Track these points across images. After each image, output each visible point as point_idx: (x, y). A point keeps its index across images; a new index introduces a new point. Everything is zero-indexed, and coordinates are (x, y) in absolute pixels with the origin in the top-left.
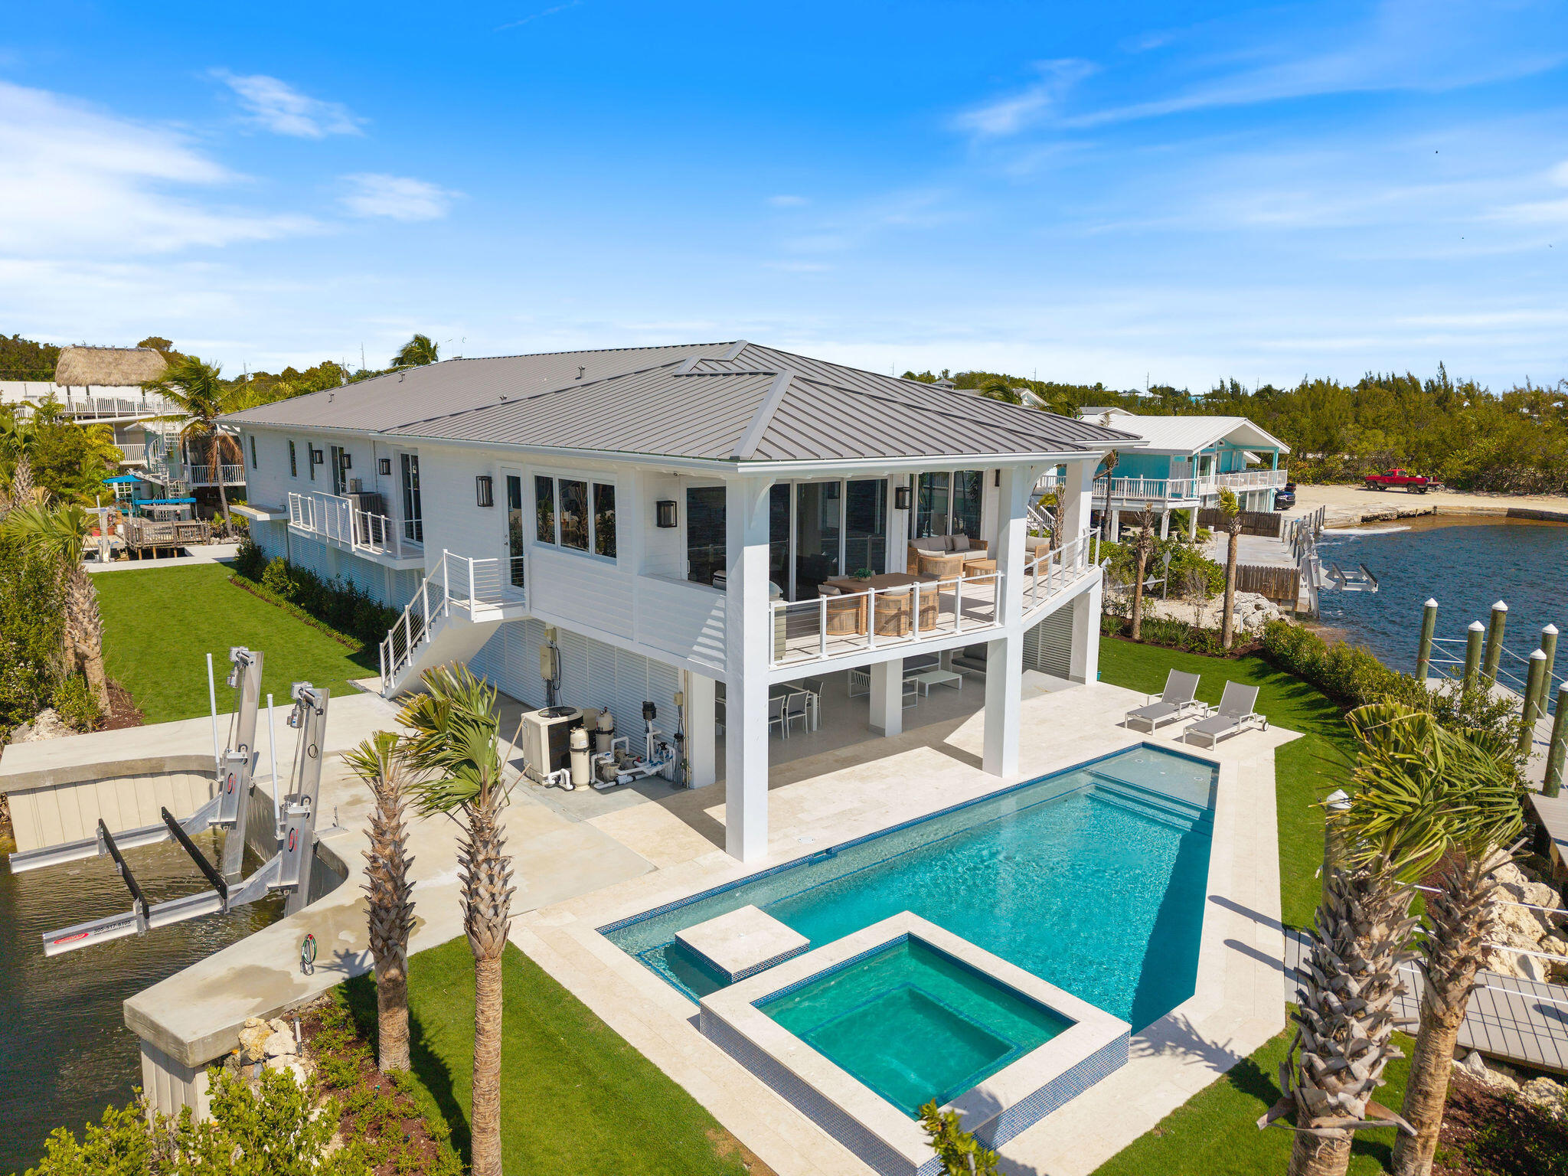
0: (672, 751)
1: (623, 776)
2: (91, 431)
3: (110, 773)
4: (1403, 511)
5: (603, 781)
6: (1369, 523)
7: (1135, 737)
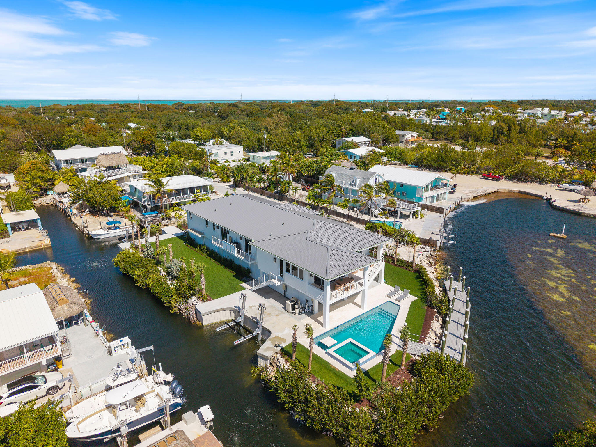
0: (311, 308)
1: (303, 312)
2: (112, 182)
3: (216, 311)
4: (488, 192)
5: (300, 313)
6: (476, 198)
7: (388, 299)
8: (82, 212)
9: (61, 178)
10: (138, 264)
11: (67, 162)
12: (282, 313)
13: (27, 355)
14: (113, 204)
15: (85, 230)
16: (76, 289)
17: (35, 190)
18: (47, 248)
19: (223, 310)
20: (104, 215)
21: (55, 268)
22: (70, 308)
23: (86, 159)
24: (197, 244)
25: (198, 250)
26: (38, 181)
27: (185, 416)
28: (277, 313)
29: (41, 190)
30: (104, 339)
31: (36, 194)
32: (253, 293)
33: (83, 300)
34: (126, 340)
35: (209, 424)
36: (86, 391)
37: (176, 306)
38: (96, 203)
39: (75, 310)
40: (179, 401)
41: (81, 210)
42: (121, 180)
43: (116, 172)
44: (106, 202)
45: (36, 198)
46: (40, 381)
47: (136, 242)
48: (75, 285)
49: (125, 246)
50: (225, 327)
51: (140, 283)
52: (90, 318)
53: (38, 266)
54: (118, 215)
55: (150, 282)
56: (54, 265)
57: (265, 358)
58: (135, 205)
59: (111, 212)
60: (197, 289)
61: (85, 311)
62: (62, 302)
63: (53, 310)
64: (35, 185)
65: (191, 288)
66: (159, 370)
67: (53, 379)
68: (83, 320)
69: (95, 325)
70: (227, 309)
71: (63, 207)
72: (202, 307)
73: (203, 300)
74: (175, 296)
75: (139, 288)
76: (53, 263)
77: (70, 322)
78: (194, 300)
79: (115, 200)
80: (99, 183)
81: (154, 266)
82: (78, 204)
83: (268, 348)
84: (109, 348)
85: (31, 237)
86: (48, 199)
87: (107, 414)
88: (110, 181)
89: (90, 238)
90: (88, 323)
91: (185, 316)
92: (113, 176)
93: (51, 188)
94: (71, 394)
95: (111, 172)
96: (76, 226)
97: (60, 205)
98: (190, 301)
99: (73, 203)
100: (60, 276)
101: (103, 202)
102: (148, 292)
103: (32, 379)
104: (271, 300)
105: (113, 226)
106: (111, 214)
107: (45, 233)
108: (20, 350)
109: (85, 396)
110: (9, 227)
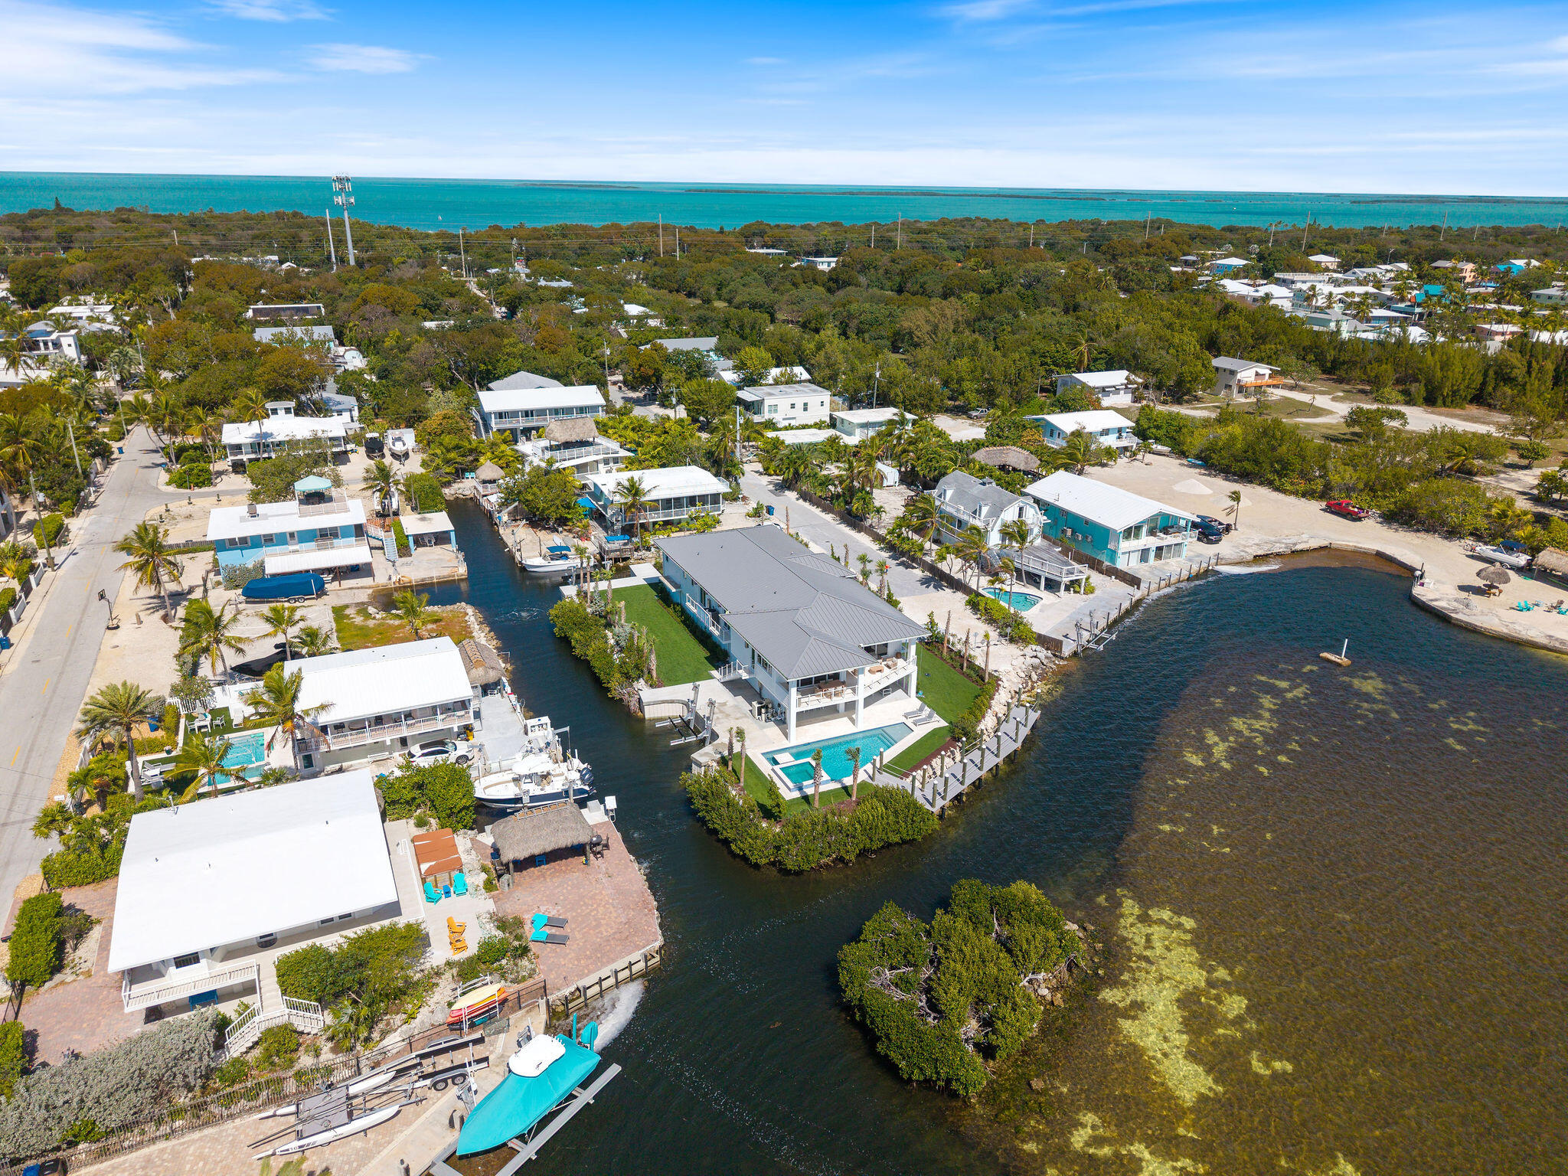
0: (785, 716)
1: (773, 719)
2: (567, 471)
3: (663, 702)
4: (1299, 547)
5: (768, 719)
6: (1258, 559)
7: (904, 720)
8: (516, 520)
9: (489, 454)
10: (582, 623)
11: (500, 415)
12: (746, 716)
13: (440, 717)
14: (562, 512)
15: (517, 555)
16: (496, 648)
17: (447, 470)
18: (462, 580)
19: (672, 702)
20: (549, 528)
21: (471, 615)
22: (487, 673)
23: (532, 412)
24: (672, 602)
25: (671, 610)
26: (452, 455)
27: (589, 803)
28: (739, 715)
29: (457, 470)
30: (521, 716)
31: (449, 478)
32: (721, 686)
33: (503, 665)
34: (546, 720)
35: (611, 814)
36: (495, 766)
37: (616, 687)
38: (538, 509)
39: (492, 676)
40: (587, 788)
41: (515, 516)
42: (582, 468)
43: (575, 451)
44: (552, 509)
45: (448, 484)
46: (449, 747)
47: (585, 587)
48: (495, 642)
49: (569, 591)
50: (667, 723)
51: (577, 652)
52: (508, 689)
53: (449, 608)
54: (570, 531)
55: (590, 652)
56: (470, 610)
57: (699, 765)
58: (599, 517)
59: (559, 526)
60: (645, 670)
61: (504, 679)
62: (478, 664)
63: (468, 673)
64: (448, 462)
65: (637, 667)
66: (574, 757)
67: (462, 748)
68: (500, 691)
69: (513, 697)
70: (679, 702)
71: (488, 507)
72: (647, 694)
73: (651, 686)
74: (618, 675)
75: (577, 659)
76: (469, 606)
77: (487, 689)
78: (640, 684)
79: (568, 507)
80: (547, 473)
81: (602, 628)
82: (510, 508)
83: (706, 754)
84: (526, 726)
85: (441, 560)
86: (466, 487)
87: (512, 784)
88: (564, 469)
89: (523, 569)
90: (505, 695)
91: (625, 703)
92: (568, 461)
93: (473, 467)
94: (480, 764)
95: (567, 453)
96: (506, 546)
97: (483, 501)
98: (635, 684)
99: (504, 504)
100: (477, 627)
101: (548, 509)
102: (584, 664)
103: (442, 743)
104: (740, 698)
105: (558, 553)
106: (560, 529)
107: (461, 556)
108: (433, 710)
109: (493, 771)
110: (411, 539)
